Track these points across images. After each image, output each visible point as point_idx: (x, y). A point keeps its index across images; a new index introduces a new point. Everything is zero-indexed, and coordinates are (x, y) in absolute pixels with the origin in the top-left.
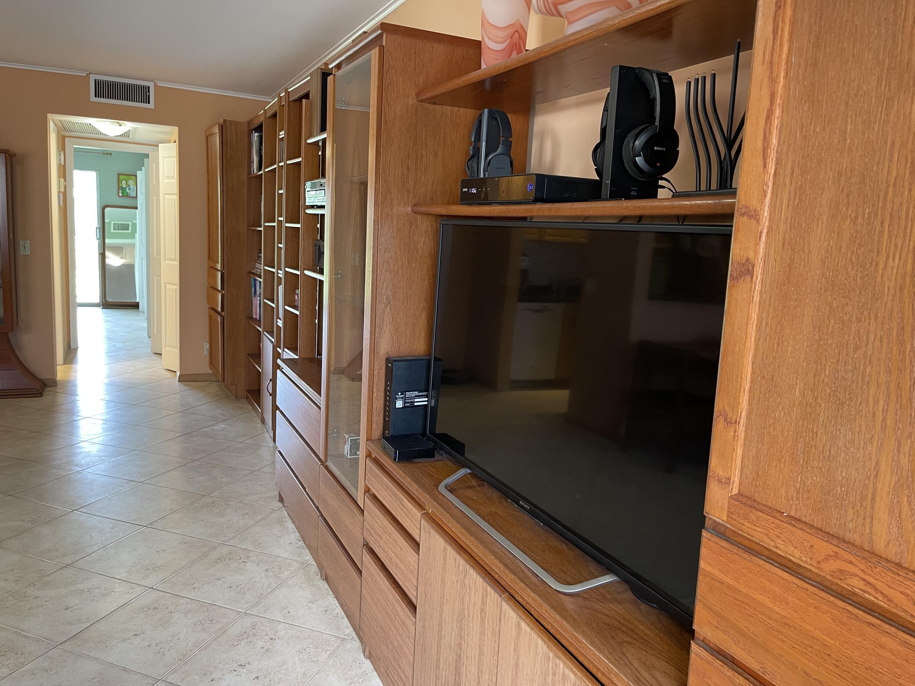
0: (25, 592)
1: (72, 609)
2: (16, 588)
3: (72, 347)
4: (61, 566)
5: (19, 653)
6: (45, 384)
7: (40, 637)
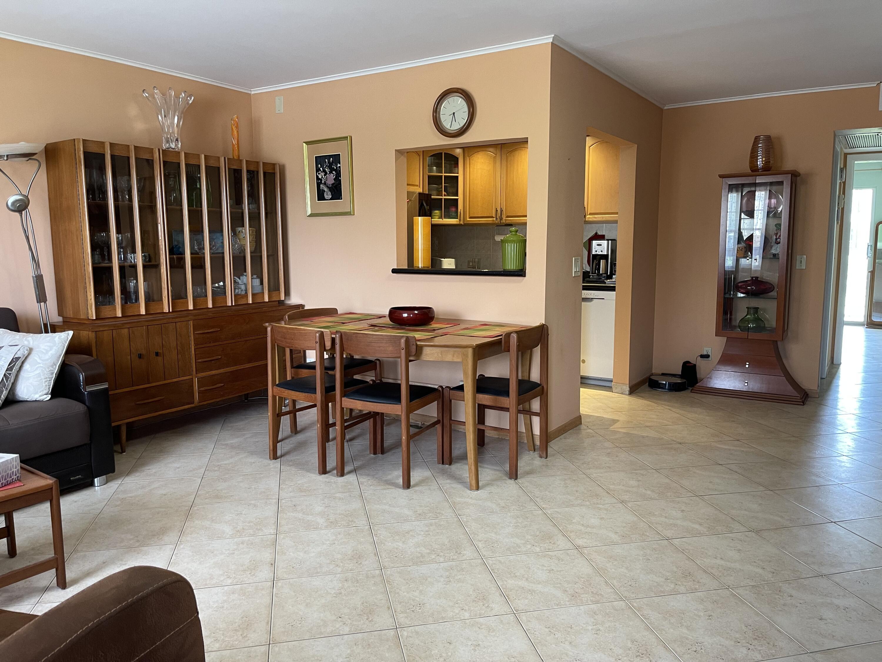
0: (780, 587)
1: (826, 622)
2: (772, 579)
3: (835, 362)
4: (818, 574)
5: (771, 644)
6: (808, 394)
7: (793, 637)
